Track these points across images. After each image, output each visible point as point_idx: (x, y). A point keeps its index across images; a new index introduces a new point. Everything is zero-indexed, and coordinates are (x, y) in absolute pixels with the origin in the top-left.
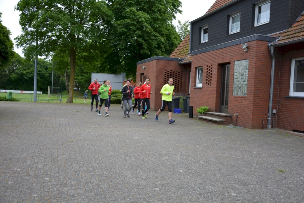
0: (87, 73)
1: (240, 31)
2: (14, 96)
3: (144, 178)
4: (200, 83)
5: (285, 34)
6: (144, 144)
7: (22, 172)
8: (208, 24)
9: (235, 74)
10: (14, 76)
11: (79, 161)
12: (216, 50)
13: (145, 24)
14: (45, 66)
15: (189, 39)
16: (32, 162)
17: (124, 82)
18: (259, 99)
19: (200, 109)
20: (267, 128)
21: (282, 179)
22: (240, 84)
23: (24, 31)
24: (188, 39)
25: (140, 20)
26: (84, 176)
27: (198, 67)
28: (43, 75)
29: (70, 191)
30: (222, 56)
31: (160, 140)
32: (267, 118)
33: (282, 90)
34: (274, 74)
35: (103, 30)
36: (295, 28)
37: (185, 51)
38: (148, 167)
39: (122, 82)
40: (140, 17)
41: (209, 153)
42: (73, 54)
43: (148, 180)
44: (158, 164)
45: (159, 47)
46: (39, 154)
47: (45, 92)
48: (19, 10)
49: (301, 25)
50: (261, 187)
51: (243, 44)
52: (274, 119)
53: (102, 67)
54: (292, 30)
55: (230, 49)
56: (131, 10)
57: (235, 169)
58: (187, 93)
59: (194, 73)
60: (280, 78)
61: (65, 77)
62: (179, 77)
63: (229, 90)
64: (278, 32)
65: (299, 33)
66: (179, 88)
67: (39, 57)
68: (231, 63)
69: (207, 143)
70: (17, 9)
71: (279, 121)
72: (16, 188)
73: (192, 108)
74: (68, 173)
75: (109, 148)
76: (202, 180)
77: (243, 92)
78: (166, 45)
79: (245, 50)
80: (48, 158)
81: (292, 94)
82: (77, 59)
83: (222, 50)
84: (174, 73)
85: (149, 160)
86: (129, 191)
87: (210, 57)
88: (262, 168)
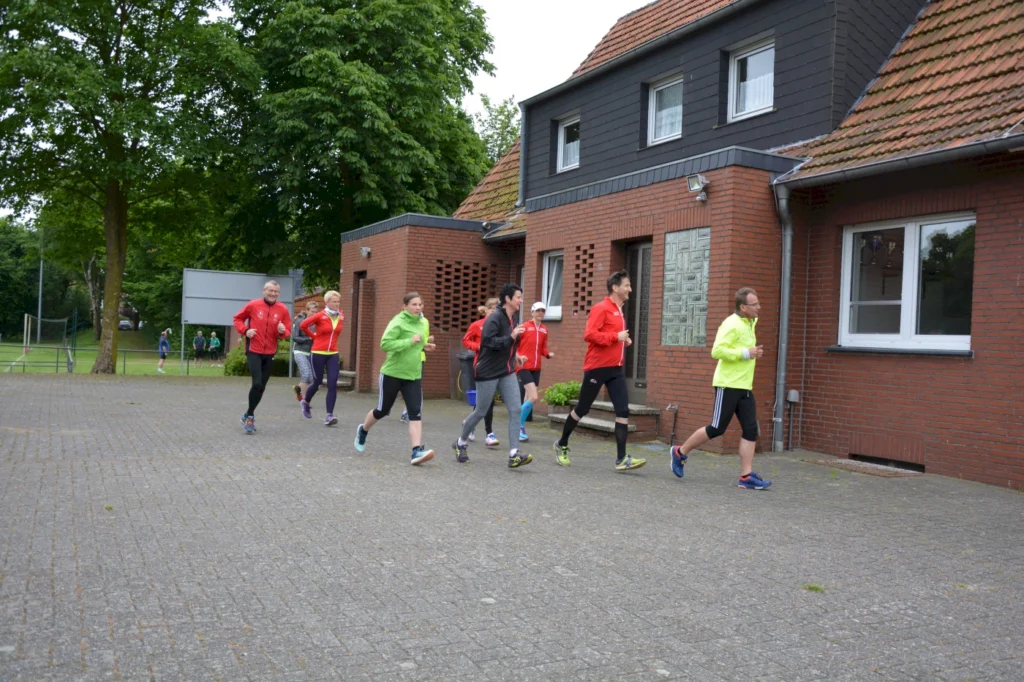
0: (168, 268)
1: (682, 134)
3: (363, 628)
4: (555, 303)
5: (819, 150)
6: (363, 513)
8: (578, 110)
9: (669, 275)
11: (134, 579)
12: (606, 197)
13: (370, 105)
14: (13, 242)
15: (518, 160)
17: (296, 301)
19: (558, 391)
20: (771, 450)
21: (817, 615)
22: (684, 307)
24: (515, 157)
25: (354, 93)
26: (148, 630)
27: (548, 251)
30: (627, 217)
31: (420, 498)
32: (771, 416)
33: (815, 327)
34: (792, 274)
35: (226, 122)
36: (851, 132)
37: (504, 199)
38: (378, 590)
39: (291, 300)
40: (354, 83)
41: (584, 538)
42: (116, 202)
43: (378, 636)
44: (411, 580)
45: (417, 184)
47: (13, 335)
49: (868, 122)
50: (752, 643)
51: (693, 176)
52: (794, 422)
53: (222, 250)
54: (842, 139)
55: (650, 192)
56: (321, 58)
57: (667, 587)
59: (536, 272)
60: (810, 287)
61: (86, 284)
62: (483, 283)
63: (650, 327)
64: (801, 143)
65: (862, 146)
68: (654, 238)
69: (578, 503)
71: (808, 428)
74: (91, 623)
75: (241, 529)
76: (559, 627)
77: (695, 334)
78: (442, 178)
79: (698, 198)
80: (13, 574)
81: (848, 339)
82: (132, 220)
83: (624, 198)
84: (469, 271)
85: (382, 565)
86: (310, 676)
87: (587, 220)
88: (754, 581)
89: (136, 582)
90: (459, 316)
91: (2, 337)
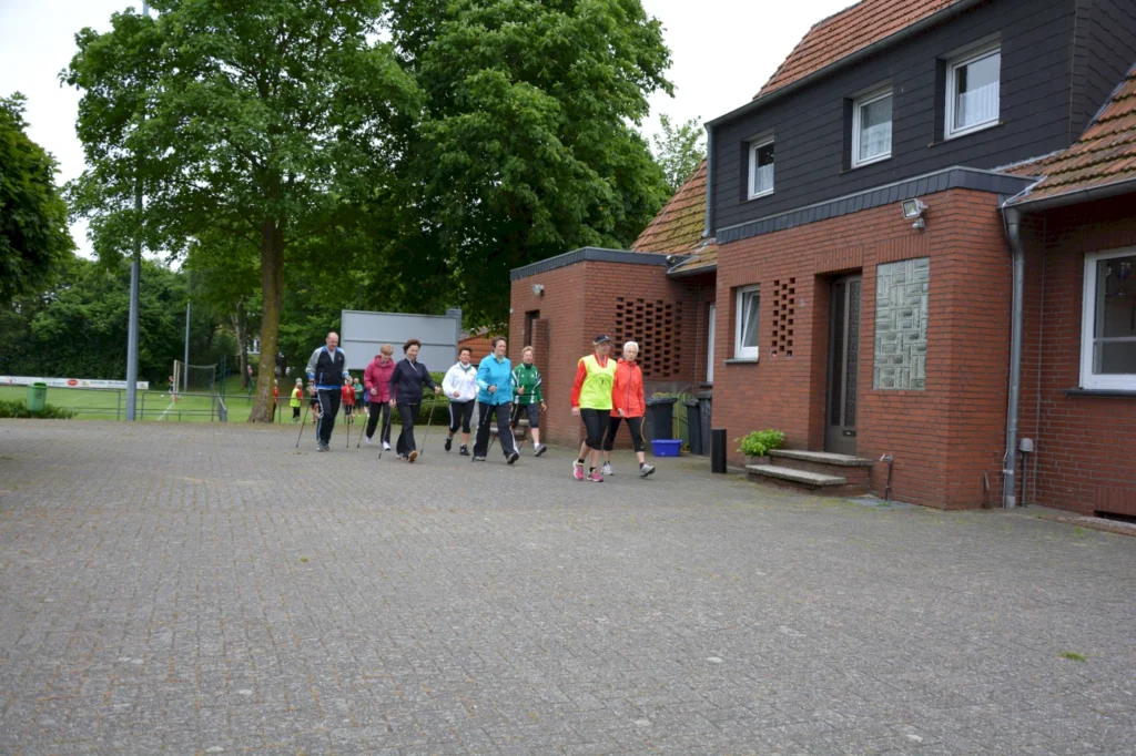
0: (319, 310)
1: (892, 154)
2: (52, 400)
3: (589, 685)
4: (751, 343)
5: (1056, 167)
6: (565, 568)
7: (150, 669)
8: (772, 130)
9: (881, 311)
10: (47, 322)
11: (347, 631)
12: (808, 226)
13: (539, 131)
14: (161, 285)
15: (703, 186)
16: (177, 635)
18: (970, 402)
19: (754, 440)
20: (1001, 506)
21: (1081, 684)
22: (899, 347)
23: (94, 160)
24: (699, 182)
26: (373, 681)
27: (742, 287)
28: (152, 321)
29: (336, 732)
30: (833, 247)
31: (621, 554)
32: (1001, 467)
33: (1051, 367)
34: (1024, 308)
35: (383, 152)
36: (1094, 145)
37: (688, 229)
38: (597, 647)
39: (454, 342)
40: (521, 105)
41: (806, 597)
42: (272, 241)
43: (606, 693)
44: (629, 637)
46: (197, 606)
48: (75, 85)
49: (1114, 133)
50: (1010, 711)
51: (909, 200)
52: (1027, 475)
53: (380, 289)
54: (1083, 153)
55: (859, 219)
57: (905, 650)
58: (701, 383)
59: (728, 309)
60: (1044, 323)
61: (234, 328)
62: (668, 322)
63: (859, 368)
64: (1032, 160)
65: (1108, 161)
66: (670, 363)
67: (147, 254)
68: (864, 270)
69: (792, 561)
70: (71, 82)
71: (1044, 481)
72: (144, 725)
73: (721, 436)
74: (316, 672)
75: (441, 583)
76: (795, 689)
77: (912, 376)
78: (617, 209)
79: (915, 225)
80: (231, 621)
81: (1091, 380)
82: (289, 260)
83: (829, 227)
84: (653, 309)
85: (596, 622)
86: (545, 730)
87: (787, 252)
88: (1002, 646)
89: (350, 634)
91: (150, 385)
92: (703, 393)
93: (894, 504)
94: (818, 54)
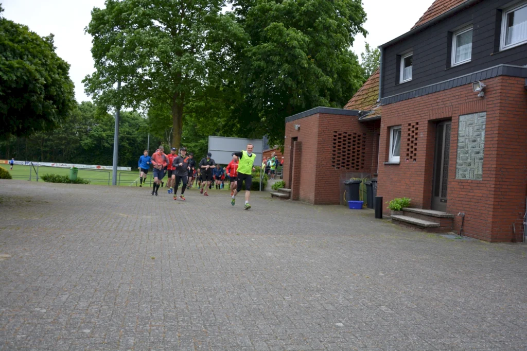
1: (471, 59)
3: (266, 336)
4: (396, 155)
6: (280, 268)
7: (47, 315)
8: (411, 49)
9: (461, 139)
10: (87, 141)
11: (155, 298)
12: (425, 96)
15: (379, 77)
16: (71, 297)
17: (264, 153)
18: (506, 187)
19: (395, 202)
20: (522, 241)
22: (469, 157)
23: (98, 67)
24: (377, 76)
25: (291, 45)
26: (154, 328)
27: (393, 126)
28: (133, 141)
30: (437, 107)
31: (313, 261)
32: (522, 221)
35: (231, 63)
37: (371, 98)
38: (279, 314)
39: (261, 152)
40: (291, 39)
41: (401, 289)
43: (273, 342)
44: (298, 309)
46: (89, 281)
51: (476, 83)
53: (228, 126)
55: (450, 93)
57: (447, 324)
58: (374, 173)
59: (386, 137)
61: (168, 144)
62: (359, 143)
66: (360, 164)
68: (453, 118)
69: (401, 268)
70: (89, 32)
73: (380, 200)
74: (128, 321)
75: (215, 274)
76: (378, 345)
77: (476, 173)
79: (479, 95)
80: (100, 290)
82: (186, 112)
83: (436, 96)
84: (351, 137)
85: (284, 299)
87: (414, 109)
88: (504, 325)
89: (155, 300)
90: (345, 161)
91: (132, 169)
92: (374, 178)
93: (465, 238)
94: (440, 11)
